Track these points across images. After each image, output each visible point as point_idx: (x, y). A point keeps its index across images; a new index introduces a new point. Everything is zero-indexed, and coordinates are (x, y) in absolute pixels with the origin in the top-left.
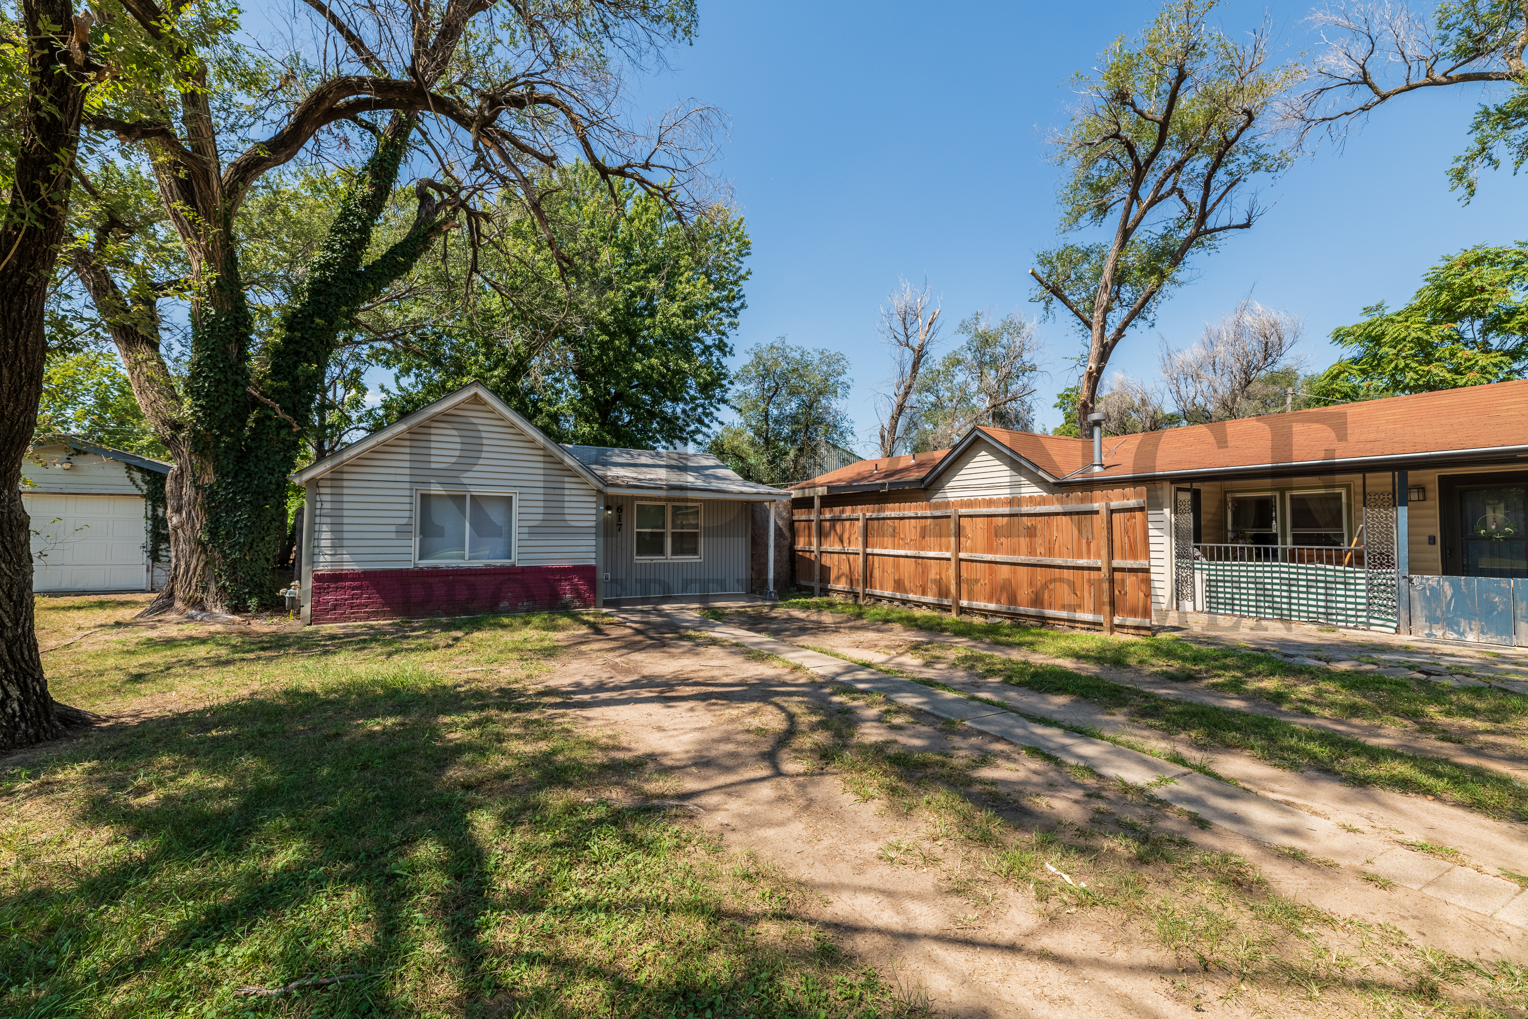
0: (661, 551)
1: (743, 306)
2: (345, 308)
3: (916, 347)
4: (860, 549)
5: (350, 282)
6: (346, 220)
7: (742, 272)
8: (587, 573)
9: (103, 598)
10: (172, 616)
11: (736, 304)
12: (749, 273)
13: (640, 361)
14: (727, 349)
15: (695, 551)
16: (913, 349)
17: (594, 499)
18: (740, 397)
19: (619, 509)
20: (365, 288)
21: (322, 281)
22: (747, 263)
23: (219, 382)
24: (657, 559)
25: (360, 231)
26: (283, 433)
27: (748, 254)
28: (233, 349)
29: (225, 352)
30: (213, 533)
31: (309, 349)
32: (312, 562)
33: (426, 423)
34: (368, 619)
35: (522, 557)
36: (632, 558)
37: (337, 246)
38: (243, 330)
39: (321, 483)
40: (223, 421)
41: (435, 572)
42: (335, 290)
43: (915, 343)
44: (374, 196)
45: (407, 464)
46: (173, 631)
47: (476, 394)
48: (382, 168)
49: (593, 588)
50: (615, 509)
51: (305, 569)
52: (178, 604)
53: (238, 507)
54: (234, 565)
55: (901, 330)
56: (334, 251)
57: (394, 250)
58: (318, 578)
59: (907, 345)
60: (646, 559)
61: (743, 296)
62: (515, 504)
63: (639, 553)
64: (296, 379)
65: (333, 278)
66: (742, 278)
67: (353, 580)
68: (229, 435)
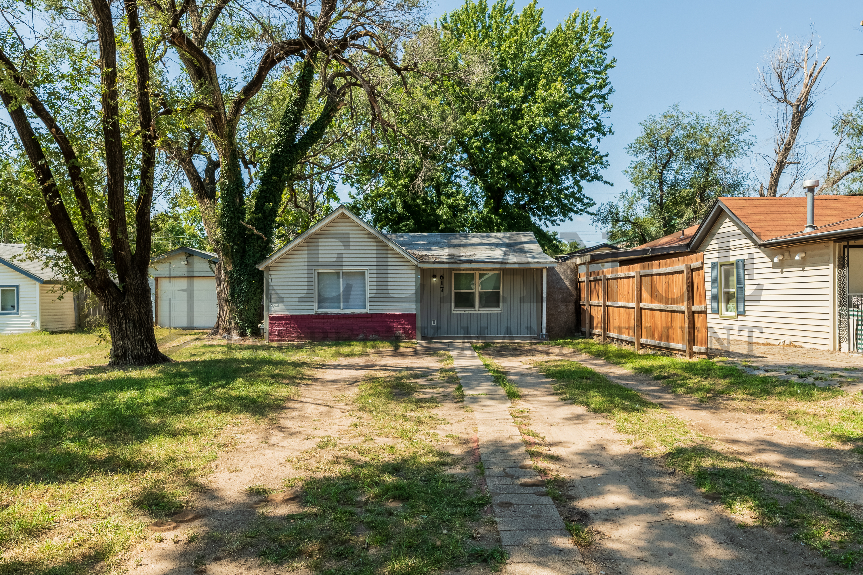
0: (472, 306)
1: (610, 91)
2: (286, 168)
3: (794, 101)
4: (601, 302)
5: (290, 152)
6: (287, 116)
7: (608, 62)
8: (410, 318)
9: (202, 331)
10: (218, 337)
11: (604, 91)
12: (614, 61)
13: (506, 158)
14: (606, 130)
15: (498, 306)
16: (791, 104)
17: (414, 271)
18: (636, 168)
19: (442, 277)
20: (297, 154)
21: (276, 155)
22: (610, 54)
23: (231, 218)
24: (469, 310)
25: (294, 121)
26: (260, 242)
27: (609, 46)
28: (237, 200)
29: (234, 202)
30: (232, 295)
31: (271, 194)
32: (269, 310)
33: (319, 232)
34: (294, 340)
35: (372, 307)
36: (451, 310)
37: (283, 133)
38: (240, 189)
39: (271, 269)
40: (234, 238)
41: (326, 317)
42: (282, 158)
43: (793, 98)
44: (301, 98)
45: (306, 256)
46: (214, 342)
47: (343, 213)
48: (304, 81)
49: (414, 328)
50: (439, 277)
51: (265, 313)
52: (221, 331)
53: (242, 282)
54: (241, 312)
55: (777, 86)
56: (281, 136)
57: (314, 127)
58: (272, 318)
59: (785, 101)
60: (461, 310)
61: (609, 83)
62: (367, 276)
63: (456, 306)
64: (265, 212)
65: (281, 151)
66: (607, 67)
67: (287, 319)
68: (237, 245)
